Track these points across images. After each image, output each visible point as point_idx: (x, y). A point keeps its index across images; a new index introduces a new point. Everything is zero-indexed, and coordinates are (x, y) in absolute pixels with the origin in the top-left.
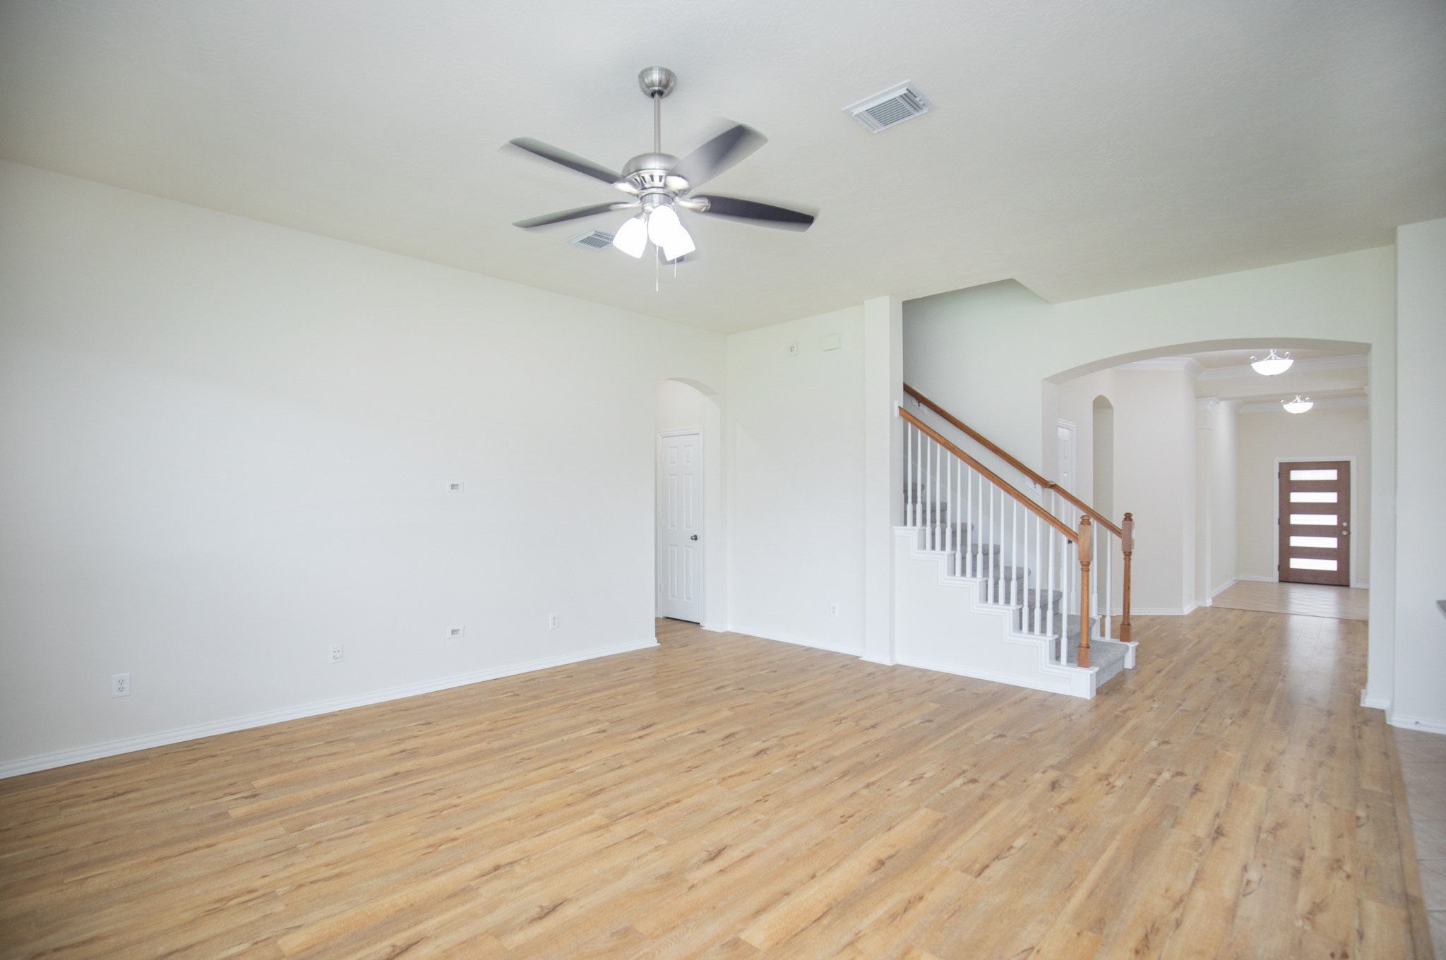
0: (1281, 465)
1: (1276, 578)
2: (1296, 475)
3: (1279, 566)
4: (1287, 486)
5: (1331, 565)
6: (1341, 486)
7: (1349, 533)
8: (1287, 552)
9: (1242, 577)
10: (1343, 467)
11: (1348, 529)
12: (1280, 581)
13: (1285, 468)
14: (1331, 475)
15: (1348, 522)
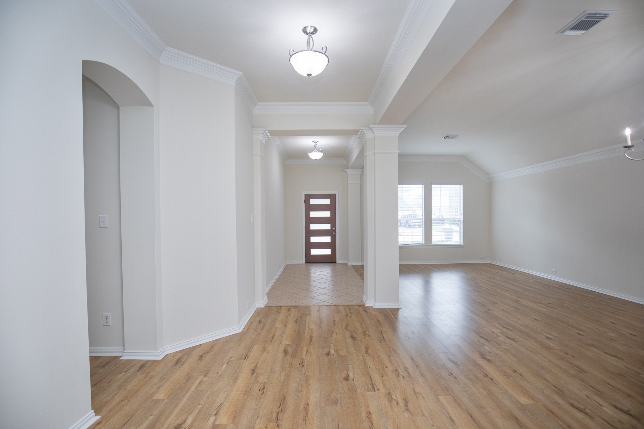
0: (306, 195)
1: (304, 262)
2: (313, 202)
3: (305, 254)
4: (309, 208)
5: (328, 252)
6: (331, 208)
7: (336, 233)
8: (309, 246)
9: (288, 262)
10: (332, 197)
11: (335, 231)
12: (306, 263)
13: (308, 197)
14: (327, 201)
15: (335, 228)
